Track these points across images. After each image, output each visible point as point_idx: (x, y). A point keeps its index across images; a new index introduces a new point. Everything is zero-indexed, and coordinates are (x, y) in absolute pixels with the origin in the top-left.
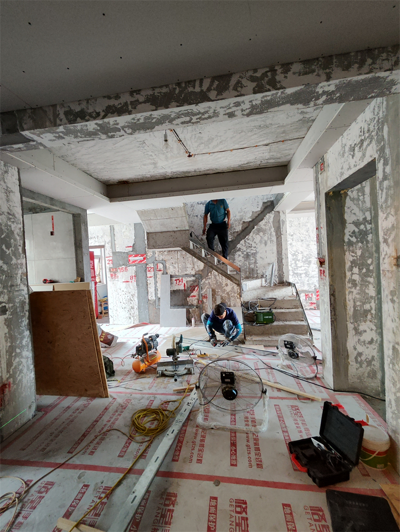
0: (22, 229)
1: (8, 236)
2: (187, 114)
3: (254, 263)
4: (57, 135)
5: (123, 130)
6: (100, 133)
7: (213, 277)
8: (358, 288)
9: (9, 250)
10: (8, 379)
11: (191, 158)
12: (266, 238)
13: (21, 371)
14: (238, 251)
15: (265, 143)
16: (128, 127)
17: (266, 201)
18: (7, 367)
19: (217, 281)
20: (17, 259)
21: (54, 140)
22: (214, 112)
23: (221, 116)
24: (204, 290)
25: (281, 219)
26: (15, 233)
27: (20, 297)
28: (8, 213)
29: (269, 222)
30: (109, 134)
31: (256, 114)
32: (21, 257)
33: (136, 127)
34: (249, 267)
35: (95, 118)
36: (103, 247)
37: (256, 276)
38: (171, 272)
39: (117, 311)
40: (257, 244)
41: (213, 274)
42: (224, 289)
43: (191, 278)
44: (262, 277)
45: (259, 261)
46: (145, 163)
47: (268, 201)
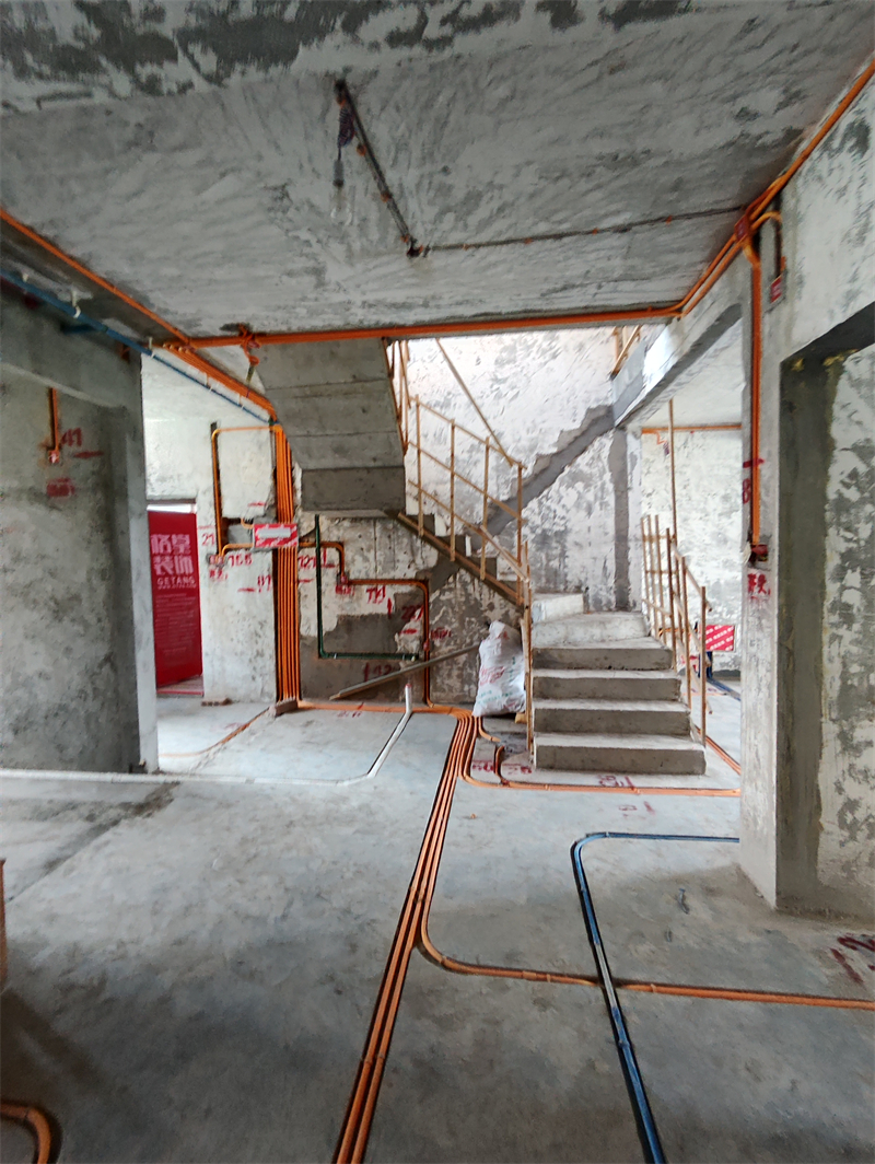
3: (561, 555)
5: (186, 51)
6: (104, 62)
7: (458, 586)
8: (856, 627)
11: (416, 260)
12: (590, 496)
14: (522, 525)
15: (620, 220)
16: (201, 35)
17: (594, 406)
19: (468, 595)
23: (527, 12)
24: (437, 618)
25: (629, 453)
29: (599, 456)
34: (547, 565)
36: (192, 501)
37: (562, 587)
38: (357, 570)
39: (222, 659)
40: (568, 511)
41: (460, 578)
42: (486, 617)
43: (406, 589)
44: (578, 590)
45: (572, 552)
46: (290, 266)
47: (599, 407)
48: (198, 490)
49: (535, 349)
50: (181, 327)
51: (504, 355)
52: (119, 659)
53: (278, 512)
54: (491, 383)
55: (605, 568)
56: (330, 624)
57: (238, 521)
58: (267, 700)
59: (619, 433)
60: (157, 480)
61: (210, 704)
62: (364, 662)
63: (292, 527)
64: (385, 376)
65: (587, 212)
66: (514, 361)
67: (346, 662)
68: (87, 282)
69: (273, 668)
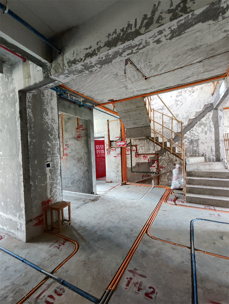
0: (58, 127)
1: (51, 130)
2: (129, 48)
3: (197, 146)
4: (66, 75)
5: (96, 66)
6: (85, 70)
7: (167, 155)
9: (52, 137)
10: (50, 198)
11: (147, 80)
12: (206, 129)
13: (56, 195)
14: (185, 138)
15: (198, 60)
16: (97, 63)
17: (207, 104)
18: (50, 192)
19: (169, 157)
20: (55, 141)
21: (65, 78)
22: (146, 42)
23: (151, 44)
24: (161, 163)
25: (219, 116)
26: (55, 128)
27: (56, 160)
28: (52, 119)
29: (209, 118)
30: (89, 70)
31: (176, 36)
32: (57, 140)
33: (102, 63)
34: (193, 149)
35: (80, 62)
36: (104, 137)
37: (198, 155)
38: (140, 152)
39: (110, 172)
40: (199, 134)
41: (167, 153)
42: (175, 163)
43: (153, 156)
44: (203, 156)
45: (201, 145)
46: (120, 87)
47: (208, 104)
48: (105, 135)
49: (187, 91)
50: (100, 102)
51: (179, 94)
52: (89, 171)
53: (122, 139)
54: (175, 102)
55: (212, 149)
56: (134, 165)
57: (113, 141)
58: (120, 182)
59: (215, 111)
60: (97, 133)
61: (108, 182)
62: (142, 174)
63: (125, 142)
64: (144, 105)
65: (188, 61)
66: (182, 95)
67: (138, 174)
68: (83, 97)
69: (121, 175)
